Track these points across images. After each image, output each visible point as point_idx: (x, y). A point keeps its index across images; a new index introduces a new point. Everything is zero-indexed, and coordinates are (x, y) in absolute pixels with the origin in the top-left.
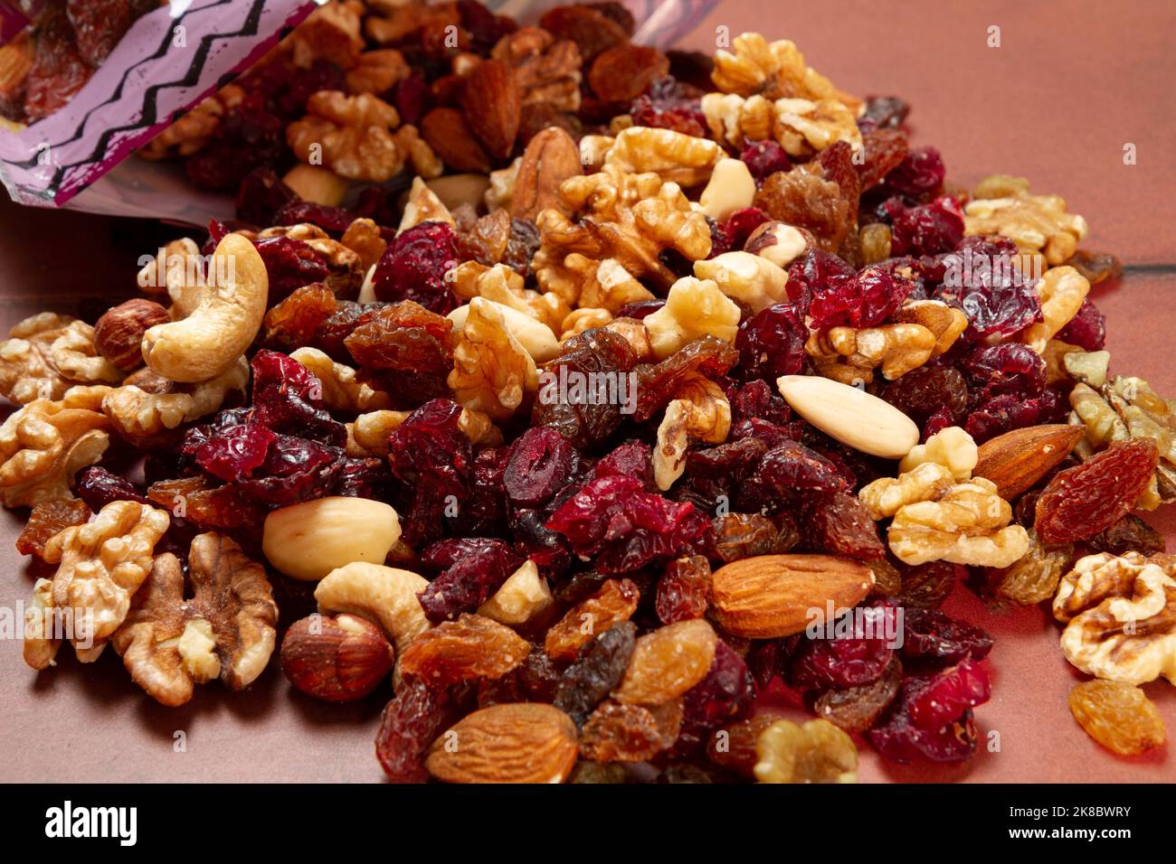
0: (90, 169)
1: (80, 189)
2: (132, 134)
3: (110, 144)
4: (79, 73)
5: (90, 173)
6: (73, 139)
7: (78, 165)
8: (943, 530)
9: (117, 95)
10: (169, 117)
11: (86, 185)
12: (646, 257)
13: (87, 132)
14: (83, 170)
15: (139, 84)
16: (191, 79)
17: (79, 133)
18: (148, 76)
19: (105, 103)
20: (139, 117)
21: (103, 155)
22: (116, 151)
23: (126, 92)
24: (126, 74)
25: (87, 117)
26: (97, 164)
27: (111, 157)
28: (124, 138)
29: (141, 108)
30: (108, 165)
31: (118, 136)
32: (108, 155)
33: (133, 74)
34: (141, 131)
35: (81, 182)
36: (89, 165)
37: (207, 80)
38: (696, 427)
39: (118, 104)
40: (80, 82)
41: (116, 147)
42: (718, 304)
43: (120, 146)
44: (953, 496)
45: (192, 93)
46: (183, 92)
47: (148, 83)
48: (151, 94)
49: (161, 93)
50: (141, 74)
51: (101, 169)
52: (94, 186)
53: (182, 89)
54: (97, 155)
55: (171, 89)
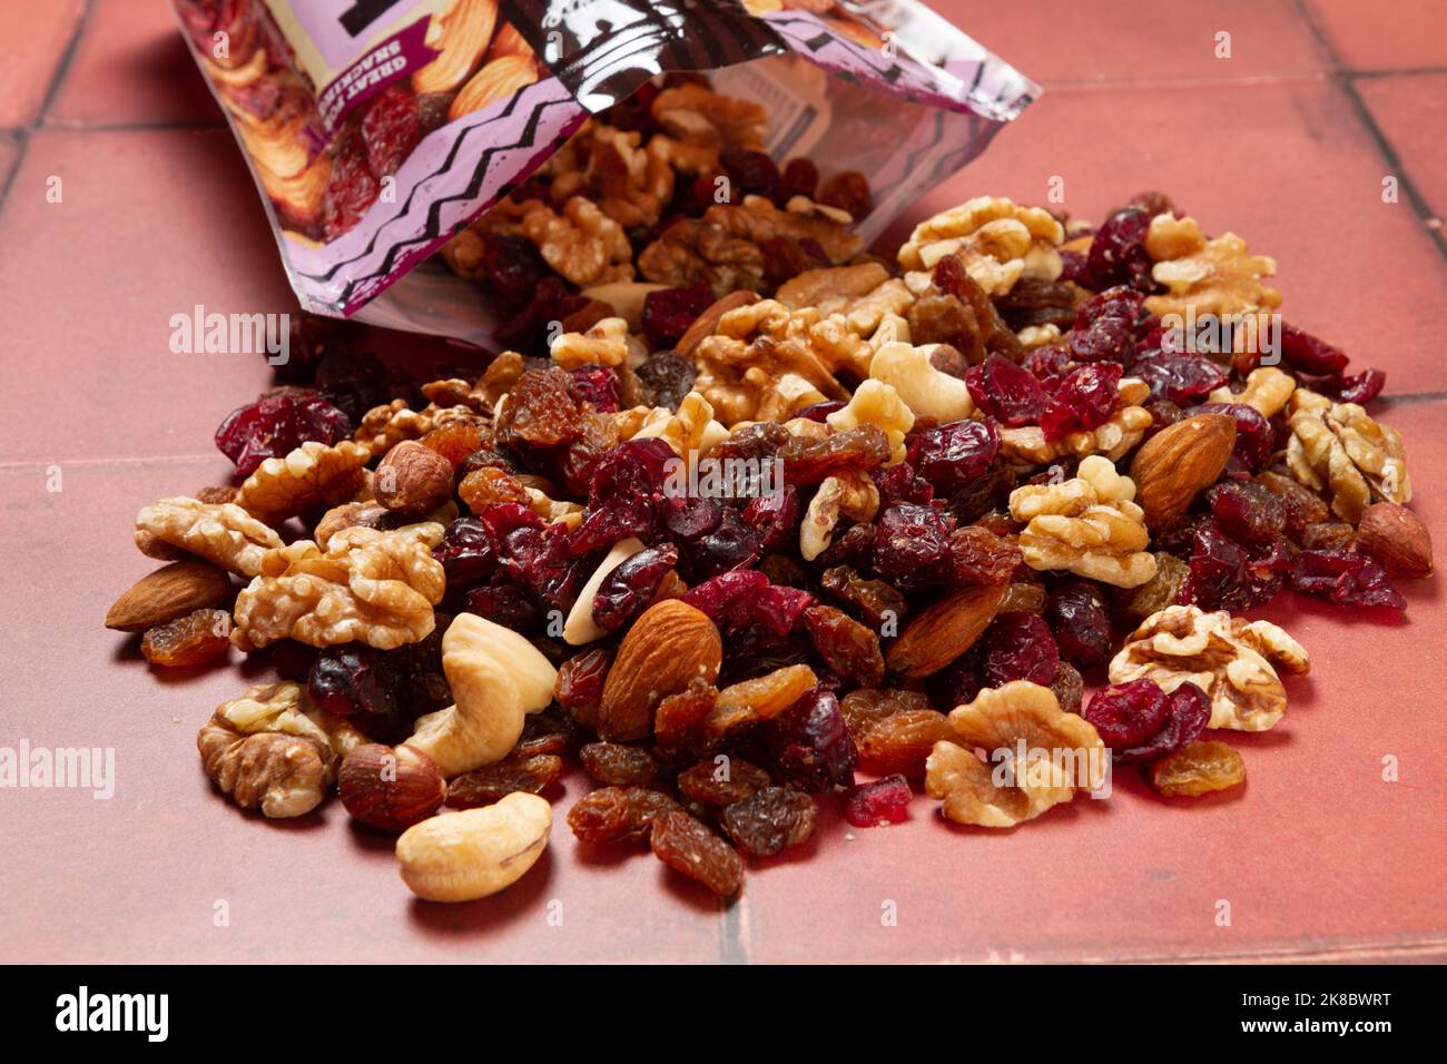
0: (377, 282)
1: (367, 301)
2: (416, 247)
3: (396, 257)
4: (369, 188)
5: (377, 286)
6: (365, 254)
7: (367, 278)
8: (1068, 544)
9: (405, 211)
10: (451, 229)
11: (373, 297)
12: (828, 375)
13: (377, 247)
14: (371, 283)
15: (424, 199)
16: (472, 191)
17: (370, 249)
18: (433, 191)
19: (393, 220)
20: (423, 231)
21: (390, 268)
22: (401, 265)
23: (412, 208)
24: (415, 188)
25: (378, 232)
26: (384, 277)
27: (398, 270)
28: (409, 252)
29: (425, 222)
30: (393, 278)
31: (404, 249)
32: (394, 268)
33: (420, 190)
34: (424, 244)
35: (368, 295)
36: (377, 279)
37: (487, 192)
38: (848, 504)
39: (406, 218)
40: (371, 197)
41: (402, 260)
42: (897, 409)
43: (406, 259)
44: (1089, 515)
45: (473, 206)
46: (465, 205)
47: (432, 197)
48: (435, 208)
49: (444, 207)
50: (427, 189)
51: (387, 281)
52: (376, 300)
53: (464, 201)
54: (384, 269)
55: (453, 203)
